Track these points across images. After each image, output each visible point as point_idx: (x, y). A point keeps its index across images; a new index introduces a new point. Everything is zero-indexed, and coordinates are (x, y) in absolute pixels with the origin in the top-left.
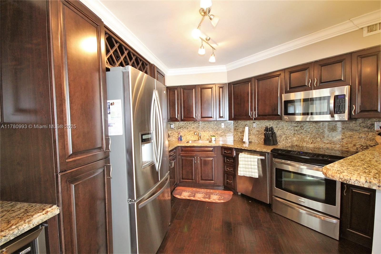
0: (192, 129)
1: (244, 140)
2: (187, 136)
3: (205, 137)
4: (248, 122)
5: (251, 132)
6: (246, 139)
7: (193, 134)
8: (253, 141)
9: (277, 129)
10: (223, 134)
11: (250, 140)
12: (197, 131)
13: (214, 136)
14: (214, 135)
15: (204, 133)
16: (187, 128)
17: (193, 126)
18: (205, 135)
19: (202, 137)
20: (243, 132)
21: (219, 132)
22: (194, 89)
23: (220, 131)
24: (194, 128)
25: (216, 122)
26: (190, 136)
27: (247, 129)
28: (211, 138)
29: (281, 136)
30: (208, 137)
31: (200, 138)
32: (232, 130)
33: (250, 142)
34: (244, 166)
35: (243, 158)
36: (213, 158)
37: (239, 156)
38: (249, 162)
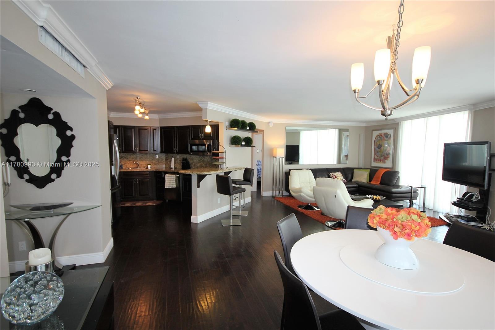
0: (131, 159)
1: (171, 167)
2: (127, 165)
3: (143, 166)
4: (174, 155)
5: (176, 161)
6: (173, 166)
7: (133, 163)
8: (177, 167)
9: (190, 159)
10: (157, 163)
11: (175, 167)
12: (136, 160)
13: (149, 164)
14: (150, 163)
15: (141, 162)
16: (127, 158)
17: (133, 157)
18: (143, 163)
19: (140, 165)
20: (171, 161)
21: (154, 162)
22: (133, 129)
23: (154, 160)
24: (133, 158)
25: (151, 154)
26: (129, 164)
27: (173, 159)
28: (148, 166)
29: (192, 164)
30: (145, 165)
31: (138, 165)
32: (164, 160)
33: (175, 168)
34: (168, 182)
35: (168, 177)
36: (148, 180)
37: (166, 176)
38: (171, 179)
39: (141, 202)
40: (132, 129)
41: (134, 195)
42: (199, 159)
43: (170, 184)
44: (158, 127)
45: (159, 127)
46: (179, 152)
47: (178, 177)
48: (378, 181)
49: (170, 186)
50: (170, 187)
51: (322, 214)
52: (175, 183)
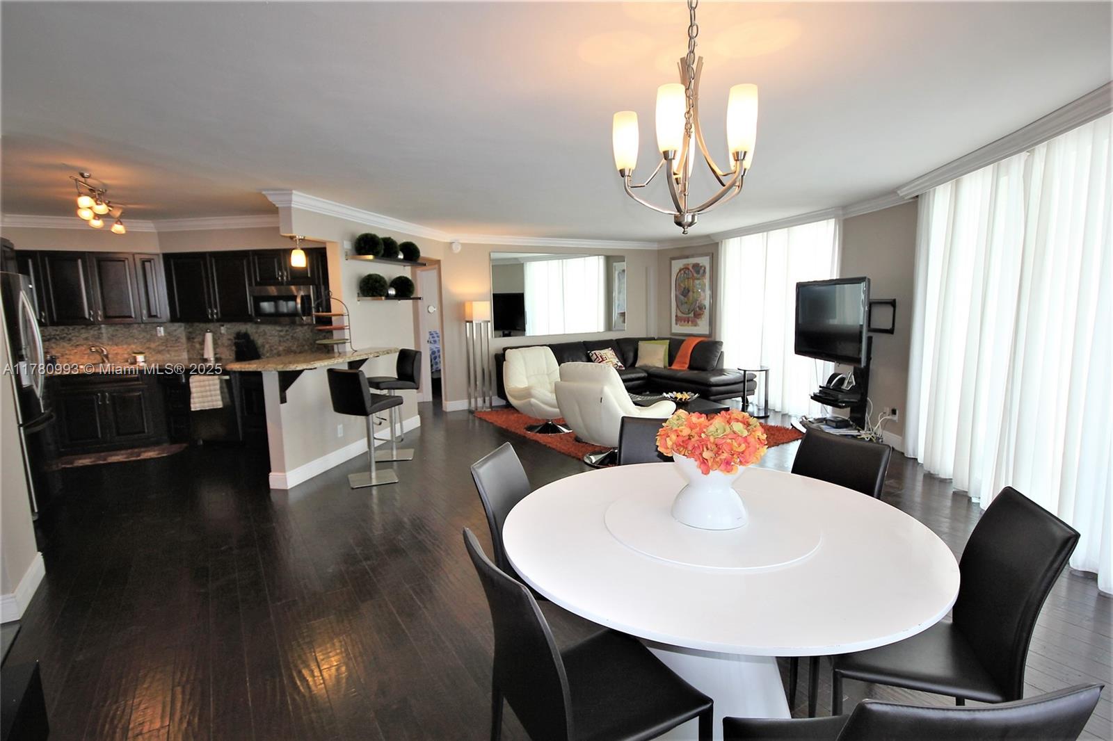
0: (82, 342)
1: (206, 356)
2: (72, 357)
3: (119, 357)
4: (211, 326)
5: (220, 343)
6: (209, 353)
7: (89, 351)
8: (223, 356)
9: (257, 335)
10: (164, 348)
11: (218, 356)
12: (97, 344)
13: (141, 353)
14: (141, 350)
15: (116, 347)
16: (70, 340)
17: (84, 335)
18: (120, 351)
19: (110, 356)
20: (202, 343)
21: (153, 345)
22: (80, 262)
23: (154, 342)
24: (86, 339)
25: (142, 326)
26: (78, 356)
27: (209, 336)
28: (135, 358)
29: (263, 346)
30: (126, 356)
31: (107, 356)
32: (184, 340)
33: (217, 360)
34: (199, 394)
35: (196, 383)
36: (141, 393)
37: (191, 380)
38: (208, 388)
39: (123, 452)
40: (76, 261)
41: (100, 436)
42: (282, 334)
43: (206, 399)
44: (158, 255)
45: (161, 256)
46: (226, 318)
47: (226, 380)
48: (686, 363)
49: (206, 404)
50: (207, 406)
51: (577, 440)
52: (219, 397)
